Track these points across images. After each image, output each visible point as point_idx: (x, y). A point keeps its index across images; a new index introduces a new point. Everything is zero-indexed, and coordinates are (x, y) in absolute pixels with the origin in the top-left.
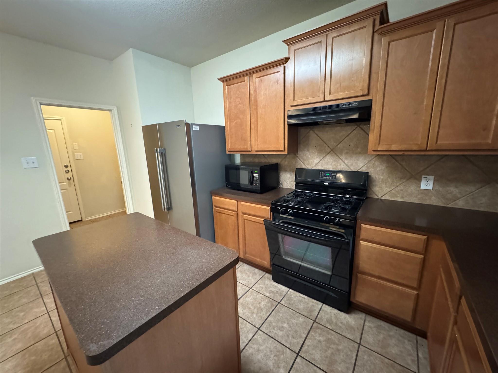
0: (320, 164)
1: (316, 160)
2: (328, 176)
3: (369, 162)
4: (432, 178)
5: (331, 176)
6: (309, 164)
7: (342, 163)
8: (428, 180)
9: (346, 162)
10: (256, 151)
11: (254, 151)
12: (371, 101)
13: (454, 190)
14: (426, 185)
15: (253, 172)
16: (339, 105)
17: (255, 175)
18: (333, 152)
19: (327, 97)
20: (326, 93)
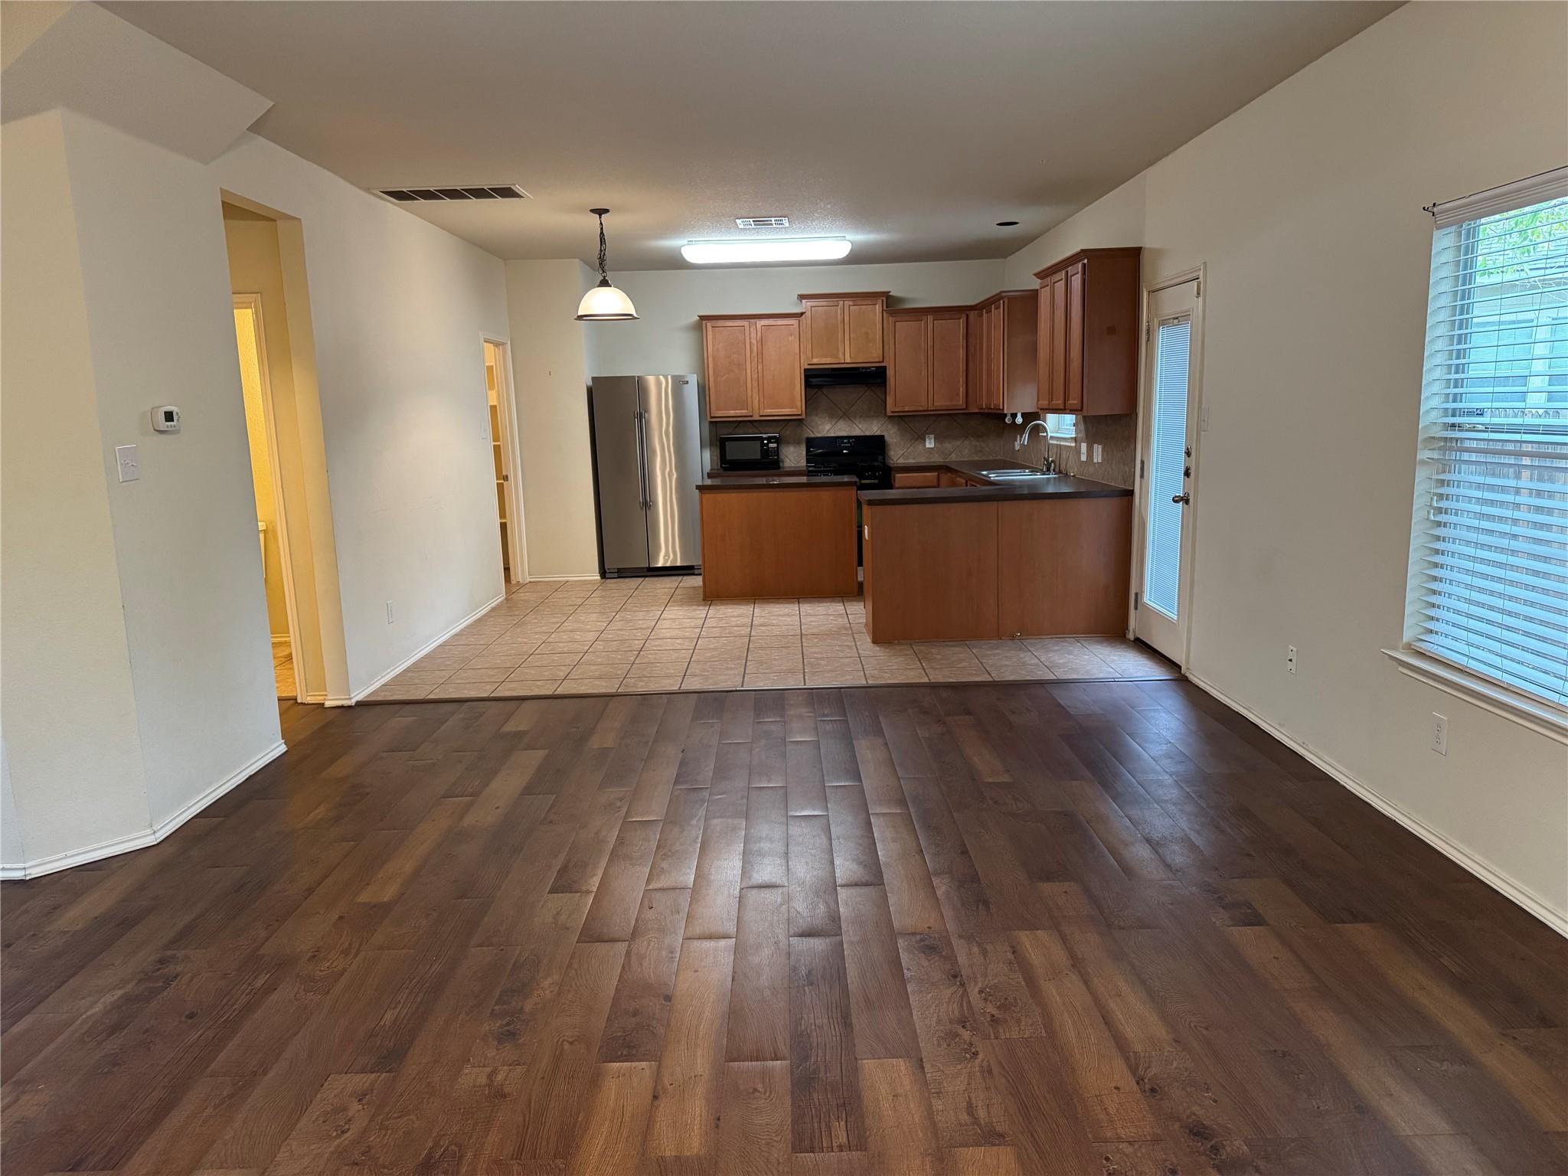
1: (827, 427)
2: (845, 443)
3: (882, 425)
4: (932, 436)
5: (849, 442)
6: (819, 432)
7: (857, 429)
8: (930, 439)
9: (860, 427)
10: (760, 416)
11: (758, 415)
12: (885, 367)
13: (948, 446)
14: (930, 444)
15: (765, 442)
16: (857, 369)
17: (771, 445)
18: (846, 416)
19: (848, 360)
20: (847, 356)
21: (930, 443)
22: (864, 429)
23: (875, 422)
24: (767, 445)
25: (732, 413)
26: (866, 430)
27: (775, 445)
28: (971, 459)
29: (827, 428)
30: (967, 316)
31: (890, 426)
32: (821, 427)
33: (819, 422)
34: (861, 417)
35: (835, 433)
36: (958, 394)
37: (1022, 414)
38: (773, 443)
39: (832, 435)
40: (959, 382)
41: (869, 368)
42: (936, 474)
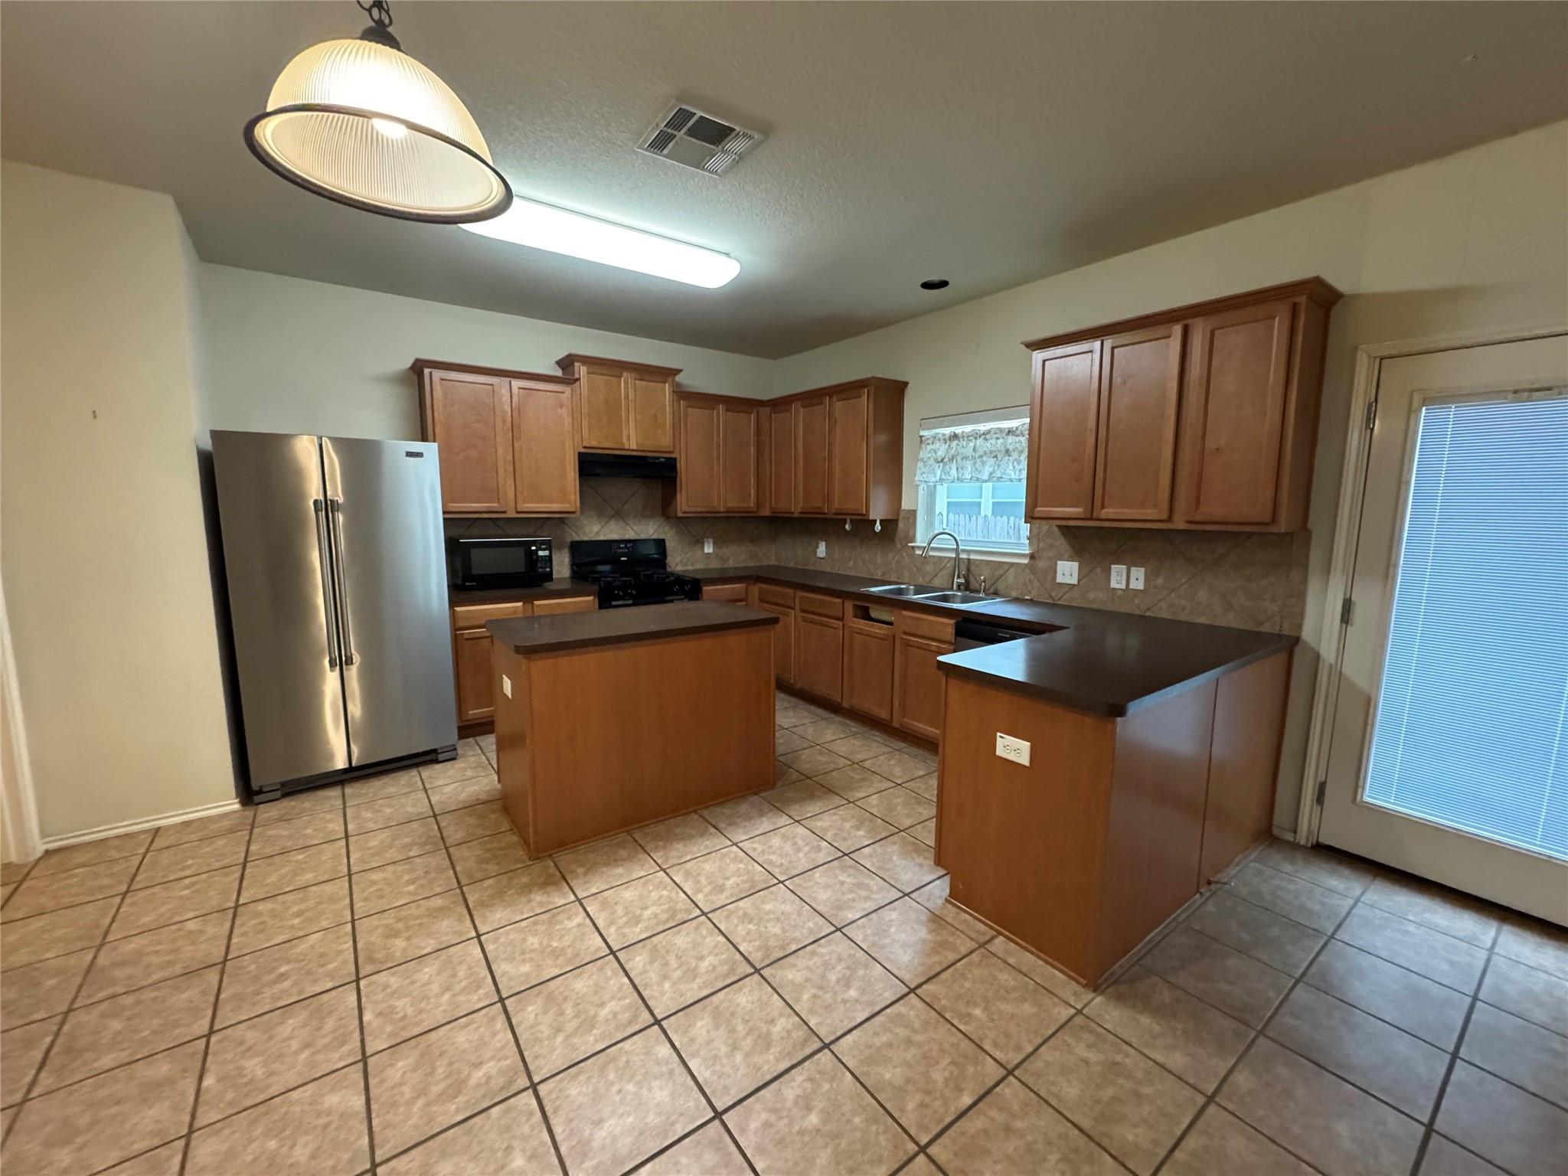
0: (602, 534)
1: (596, 528)
2: (622, 548)
3: (659, 527)
4: (711, 540)
5: (626, 547)
6: (584, 534)
7: (631, 531)
8: (709, 543)
9: (635, 528)
10: (518, 512)
11: (514, 511)
12: (675, 459)
13: (726, 551)
14: (708, 549)
15: (533, 548)
16: (645, 458)
17: (541, 553)
18: (618, 515)
19: (634, 446)
20: (632, 440)
21: (709, 547)
22: (638, 531)
23: (651, 523)
24: (536, 551)
25: (475, 506)
26: (642, 532)
27: (547, 553)
28: (747, 565)
29: (597, 530)
30: (758, 412)
31: (667, 528)
32: (587, 529)
33: (586, 523)
34: (635, 517)
35: (604, 536)
36: (749, 495)
37: (881, 521)
38: (544, 550)
39: (602, 538)
40: (750, 482)
41: (658, 458)
42: (744, 585)
